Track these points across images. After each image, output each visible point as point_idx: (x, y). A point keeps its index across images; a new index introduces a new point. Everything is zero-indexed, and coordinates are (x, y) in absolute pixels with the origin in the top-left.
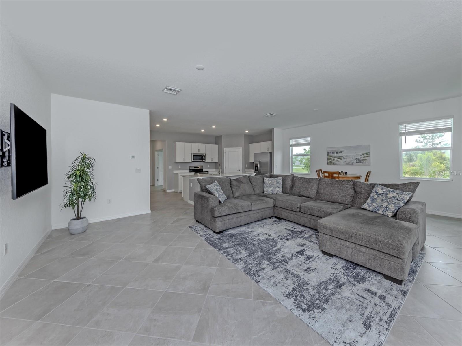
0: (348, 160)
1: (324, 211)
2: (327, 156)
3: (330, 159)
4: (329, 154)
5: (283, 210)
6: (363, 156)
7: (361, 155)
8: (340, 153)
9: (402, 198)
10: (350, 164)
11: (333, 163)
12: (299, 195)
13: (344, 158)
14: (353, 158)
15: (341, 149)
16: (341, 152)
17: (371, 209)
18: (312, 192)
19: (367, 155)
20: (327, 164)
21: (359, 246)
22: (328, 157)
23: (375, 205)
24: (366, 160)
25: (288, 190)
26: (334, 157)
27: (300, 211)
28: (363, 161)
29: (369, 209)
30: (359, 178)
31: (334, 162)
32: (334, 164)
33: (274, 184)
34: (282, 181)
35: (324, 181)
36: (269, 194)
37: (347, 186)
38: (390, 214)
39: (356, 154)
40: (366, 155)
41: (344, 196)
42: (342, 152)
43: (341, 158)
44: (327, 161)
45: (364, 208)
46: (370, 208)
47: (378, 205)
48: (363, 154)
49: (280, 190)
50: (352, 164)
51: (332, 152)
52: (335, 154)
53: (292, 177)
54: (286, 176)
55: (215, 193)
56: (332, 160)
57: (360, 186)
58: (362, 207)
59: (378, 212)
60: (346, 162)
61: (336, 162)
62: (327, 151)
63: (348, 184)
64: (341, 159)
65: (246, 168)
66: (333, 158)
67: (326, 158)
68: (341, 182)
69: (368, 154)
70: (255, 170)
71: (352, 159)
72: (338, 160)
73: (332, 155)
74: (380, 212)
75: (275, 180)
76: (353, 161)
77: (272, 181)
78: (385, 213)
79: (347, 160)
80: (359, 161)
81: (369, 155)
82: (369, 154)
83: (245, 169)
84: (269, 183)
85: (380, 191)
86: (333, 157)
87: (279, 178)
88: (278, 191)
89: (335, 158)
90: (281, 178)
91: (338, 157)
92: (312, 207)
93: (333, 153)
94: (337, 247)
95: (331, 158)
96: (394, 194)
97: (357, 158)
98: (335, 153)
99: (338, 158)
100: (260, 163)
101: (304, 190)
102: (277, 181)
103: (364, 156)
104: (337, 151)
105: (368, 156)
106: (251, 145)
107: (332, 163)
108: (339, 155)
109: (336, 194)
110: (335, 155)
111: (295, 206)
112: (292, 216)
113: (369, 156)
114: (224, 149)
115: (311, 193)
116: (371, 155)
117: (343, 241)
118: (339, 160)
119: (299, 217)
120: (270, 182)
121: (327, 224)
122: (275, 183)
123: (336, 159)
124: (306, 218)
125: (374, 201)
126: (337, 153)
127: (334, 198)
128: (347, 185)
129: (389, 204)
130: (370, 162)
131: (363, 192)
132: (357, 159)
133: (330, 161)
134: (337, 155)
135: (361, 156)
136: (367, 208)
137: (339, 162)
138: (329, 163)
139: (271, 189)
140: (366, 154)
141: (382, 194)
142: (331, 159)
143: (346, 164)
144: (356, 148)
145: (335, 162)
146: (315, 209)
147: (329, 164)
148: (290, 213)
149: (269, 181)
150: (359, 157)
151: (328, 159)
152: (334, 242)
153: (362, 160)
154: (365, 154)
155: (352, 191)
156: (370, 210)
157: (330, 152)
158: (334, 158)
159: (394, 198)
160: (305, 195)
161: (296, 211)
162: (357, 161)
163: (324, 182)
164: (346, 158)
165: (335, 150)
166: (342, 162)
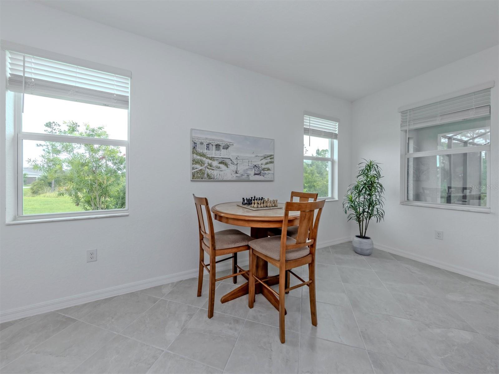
0: (241, 169)
2: (193, 153)
3: (201, 163)
4: (199, 149)
6: (264, 161)
7: (262, 159)
8: (223, 149)
10: (243, 178)
11: (208, 175)
13: (233, 163)
14: (250, 165)
15: (227, 140)
16: (226, 147)
19: (270, 159)
20: (190, 176)
22: (195, 155)
24: (269, 169)
26: (212, 159)
28: (265, 172)
31: (209, 171)
32: (210, 178)
39: (254, 155)
40: (269, 160)
42: (230, 148)
43: (228, 161)
44: (193, 168)
48: (265, 158)
50: (248, 179)
51: (205, 144)
52: (214, 151)
56: (206, 165)
60: (236, 173)
61: (215, 173)
62: (192, 138)
64: (226, 165)
66: (207, 161)
67: (190, 161)
69: (272, 157)
71: (247, 167)
72: (219, 168)
73: (205, 151)
76: (249, 172)
79: (238, 169)
81: (273, 160)
82: (273, 158)
86: (207, 158)
89: (214, 160)
91: (220, 160)
93: (208, 148)
95: (204, 159)
97: (255, 164)
98: (214, 147)
99: (220, 163)
103: (266, 161)
104: (218, 143)
105: (271, 162)
107: (206, 175)
108: (223, 153)
110: (213, 153)
113: (273, 162)
116: (276, 160)
118: (222, 166)
123: (215, 163)
126: (218, 146)
130: (274, 174)
132: (255, 166)
133: (201, 168)
134: (217, 152)
135: (262, 161)
137: (221, 173)
138: (198, 176)
140: (269, 158)
142: (204, 164)
143: (237, 177)
144: (255, 141)
145: (212, 171)
147: (198, 179)
150: (259, 163)
151: (195, 162)
153: (264, 169)
154: (268, 157)
157: (202, 143)
158: (210, 161)
162: (257, 173)
164: (236, 163)
165: (213, 140)
166: (227, 172)
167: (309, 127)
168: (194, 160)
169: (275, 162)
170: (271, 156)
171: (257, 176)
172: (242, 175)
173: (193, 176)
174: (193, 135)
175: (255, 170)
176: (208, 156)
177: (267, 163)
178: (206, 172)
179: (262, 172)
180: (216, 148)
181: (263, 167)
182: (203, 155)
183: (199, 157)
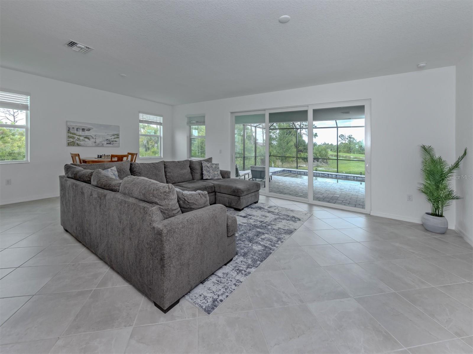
0: (98, 141)
3: (73, 138)
4: (71, 131)
6: (113, 137)
8: (87, 131)
10: (100, 145)
11: (77, 144)
13: (93, 138)
14: (104, 139)
15: (89, 126)
16: (89, 130)
19: (117, 136)
22: (69, 134)
24: (116, 141)
26: (79, 136)
31: (78, 142)
32: (78, 145)
39: (106, 134)
40: (116, 136)
42: (91, 130)
43: (89, 137)
44: (68, 140)
46: (210, 177)
47: (213, 174)
48: (113, 135)
50: (102, 146)
51: (75, 128)
52: (81, 132)
56: (76, 139)
58: (204, 178)
60: (95, 143)
61: (82, 143)
64: (89, 139)
66: (77, 137)
67: (66, 137)
71: (102, 140)
72: (84, 140)
73: (76, 132)
74: (216, 178)
76: (103, 143)
79: (96, 141)
80: (110, 143)
81: (118, 137)
82: (119, 136)
85: (208, 165)
86: (77, 135)
89: (81, 136)
91: (85, 136)
93: (77, 130)
95: (75, 136)
98: (81, 130)
99: (84, 138)
103: (114, 137)
104: (83, 128)
105: (117, 138)
107: (76, 144)
108: (87, 133)
110: (81, 133)
118: (86, 140)
123: (82, 138)
125: (209, 172)
130: (119, 144)
132: (107, 139)
133: (73, 140)
134: (83, 132)
135: (112, 137)
137: (85, 143)
141: (210, 167)
142: (75, 138)
143: (95, 145)
144: (107, 127)
145: (80, 142)
147: (71, 145)
150: (109, 138)
151: (69, 137)
153: (113, 141)
154: (115, 135)
157: (73, 128)
158: (78, 137)
162: (108, 143)
164: (95, 138)
165: (81, 126)
166: (89, 142)
167: (142, 119)
168: (68, 137)
169: (120, 138)
170: (117, 134)
171: (108, 145)
173: (68, 144)
174: (68, 124)
175: (107, 142)
176: (77, 134)
177: (115, 138)
178: (76, 142)
179: (112, 142)
180: (82, 130)
181: (112, 140)
182: (74, 134)
183: (71, 135)
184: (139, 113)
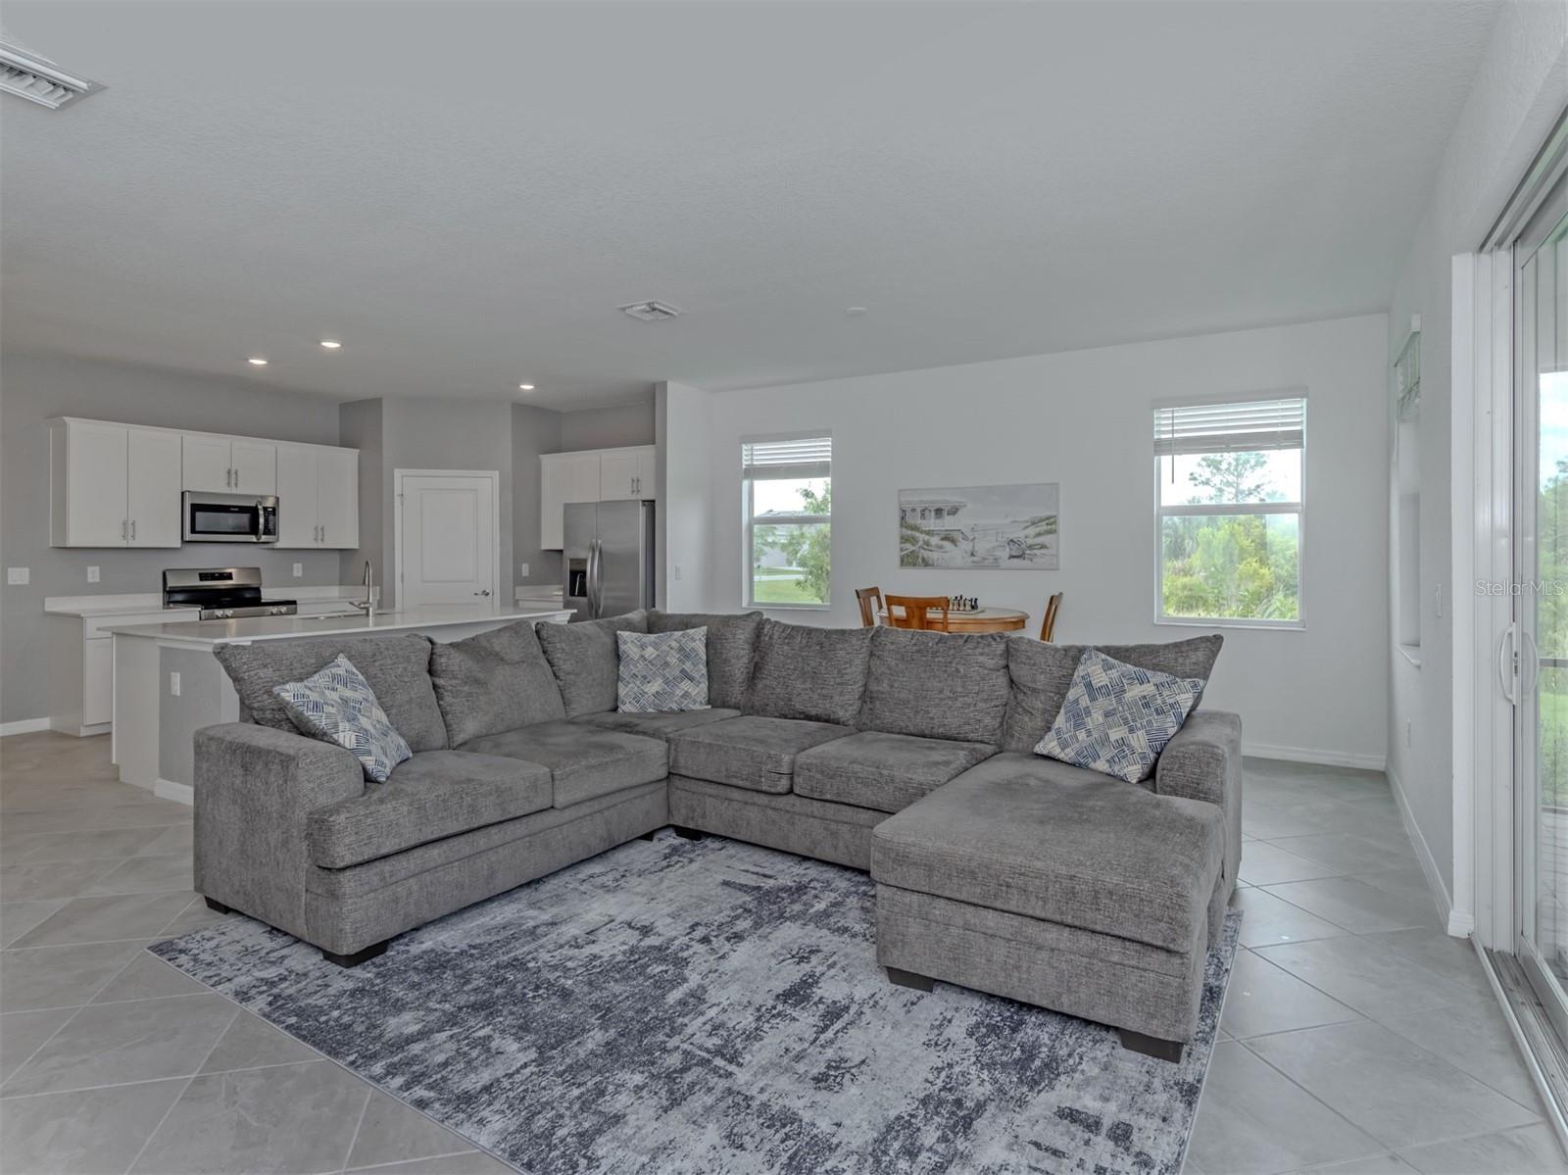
0: (982, 546)
1: (893, 781)
2: (902, 526)
3: (913, 540)
5: (711, 789)
6: (1032, 531)
7: (1027, 527)
8: (948, 514)
9: (1172, 701)
10: (986, 563)
11: (924, 560)
12: (786, 711)
13: (965, 538)
14: (1000, 539)
15: (955, 499)
16: (954, 511)
17: (1068, 754)
18: (841, 694)
19: (1047, 524)
20: (899, 563)
21: (1033, 922)
22: (904, 530)
23: (1082, 735)
24: (1043, 547)
25: (736, 692)
26: (929, 533)
27: (791, 791)
28: (1035, 551)
29: (1062, 756)
30: (1020, 623)
31: (925, 554)
32: (926, 564)
33: (667, 664)
34: (707, 646)
35: (892, 643)
36: (643, 715)
37: (981, 659)
38: (1134, 771)
39: (1009, 521)
40: (1043, 527)
41: (969, 705)
42: (959, 512)
43: (956, 535)
44: (902, 550)
45: (1045, 752)
46: (1067, 751)
47: (1095, 735)
48: (1033, 524)
49: (697, 692)
50: (995, 565)
51: (919, 510)
52: (932, 520)
53: (751, 625)
54: (727, 620)
55: (336, 726)
56: (920, 543)
57: (1029, 658)
58: (1039, 748)
59: (1093, 765)
60: (972, 555)
61: (934, 556)
62: (900, 504)
63: (986, 650)
64: (953, 541)
65: (519, 581)
66: (922, 537)
67: (897, 539)
68: (961, 642)
69: (1052, 520)
70: (572, 593)
71: (995, 544)
72: (941, 547)
73: (919, 522)
74: (1101, 765)
75: (674, 644)
76: (998, 553)
77: (656, 646)
78: (1116, 768)
79: (976, 549)
80: (1020, 552)
81: (1054, 527)
82: (1055, 522)
83: (517, 589)
84: (642, 656)
85: (1100, 678)
86: (922, 532)
87: (691, 631)
88: (686, 695)
89: (933, 535)
90: (700, 633)
91: (943, 534)
92: (846, 765)
93: (923, 516)
94: (948, 940)
95: (918, 534)
96: (1145, 686)
97: (1011, 537)
98: (933, 514)
99: (942, 539)
100: (597, 554)
101: (808, 685)
102: (681, 649)
103: (1037, 530)
104: (939, 506)
105: (1050, 532)
106: (548, 461)
107: (920, 560)
108: (948, 523)
109: (941, 699)
110: (932, 523)
111: (769, 767)
112: (753, 818)
113: (1055, 531)
114: (398, 473)
115: (837, 698)
116: (1062, 526)
117: (971, 909)
118: (946, 544)
119: (788, 816)
120: (650, 652)
121: (910, 840)
122: (673, 660)
123: (935, 540)
124: (816, 822)
125: (1078, 719)
126: (939, 512)
127: (932, 718)
128: (982, 654)
129: (1131, 730)
130: (1057, 556)
131: (1039, 686)
132: (1012, 541)
133: (914, 548)
134: (938, 521)
135: (1027, 532)
136: (1057, 752)
137: (944, 555)
138: (909, 560)
139: (655, 686)
140: (1044, 523)
141: (1105, 691)
142: (917, 542)
143: (973, 562)
144: (1010, 494)
145: (931, 553)
146: (856, 773)
147: (909, 564)
148: (746, 803)
149: (643, 647)
150: (1018, 534)
151: (904, 539)
152: (939, 919)
153: (1030, 547)
154: (1042, 521)
155: (1001, 681)
156: (1066, 759)
157: (913, 510)
158: (927, 537)
159: (1147, 705)
160: (813, 712)
161: (773, 790)
162: (1014, 554)
163: (893, 647)
164: (971, 538)
165: (932, 502)
166: (956, 553)
167: (1170, 436)
168: (902, 538)
169: (1061, 530)
170: (1048, 518)
171: (1015, 560)
172: (984, 559)
173: (902, 561)
174: (902, 498)
175: (1011, 549)
176: (924, 529)
177: (1039, 535)
178: (920, 555)
179: (1028, 552)
180: (936, 514)
181: (1030, 541)
182: (915, 528)
183: (909, 532)
184: (1153, 408)
